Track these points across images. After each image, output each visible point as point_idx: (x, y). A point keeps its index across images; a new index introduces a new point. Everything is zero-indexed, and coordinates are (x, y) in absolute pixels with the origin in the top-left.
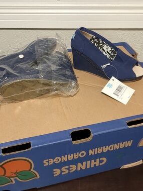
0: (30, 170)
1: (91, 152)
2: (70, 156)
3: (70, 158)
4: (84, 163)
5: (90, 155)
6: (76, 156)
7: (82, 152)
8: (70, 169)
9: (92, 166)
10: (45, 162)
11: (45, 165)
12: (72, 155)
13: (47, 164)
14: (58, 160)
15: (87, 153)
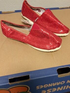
0: (27, 91)
1: (68, 81)
2: (55, 83)
3: (54, 85)
4: (62, 87)
5: (67, 83)
6: (58, 84)
7: (62, 82)
8: (52, 90)
9: (67, 88)
10: (37, 87)
11: (37, 89)
12: (56, 83)
13: (39, 88)
14: (46, 86)
15: (66, 82)
